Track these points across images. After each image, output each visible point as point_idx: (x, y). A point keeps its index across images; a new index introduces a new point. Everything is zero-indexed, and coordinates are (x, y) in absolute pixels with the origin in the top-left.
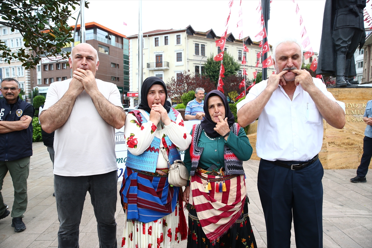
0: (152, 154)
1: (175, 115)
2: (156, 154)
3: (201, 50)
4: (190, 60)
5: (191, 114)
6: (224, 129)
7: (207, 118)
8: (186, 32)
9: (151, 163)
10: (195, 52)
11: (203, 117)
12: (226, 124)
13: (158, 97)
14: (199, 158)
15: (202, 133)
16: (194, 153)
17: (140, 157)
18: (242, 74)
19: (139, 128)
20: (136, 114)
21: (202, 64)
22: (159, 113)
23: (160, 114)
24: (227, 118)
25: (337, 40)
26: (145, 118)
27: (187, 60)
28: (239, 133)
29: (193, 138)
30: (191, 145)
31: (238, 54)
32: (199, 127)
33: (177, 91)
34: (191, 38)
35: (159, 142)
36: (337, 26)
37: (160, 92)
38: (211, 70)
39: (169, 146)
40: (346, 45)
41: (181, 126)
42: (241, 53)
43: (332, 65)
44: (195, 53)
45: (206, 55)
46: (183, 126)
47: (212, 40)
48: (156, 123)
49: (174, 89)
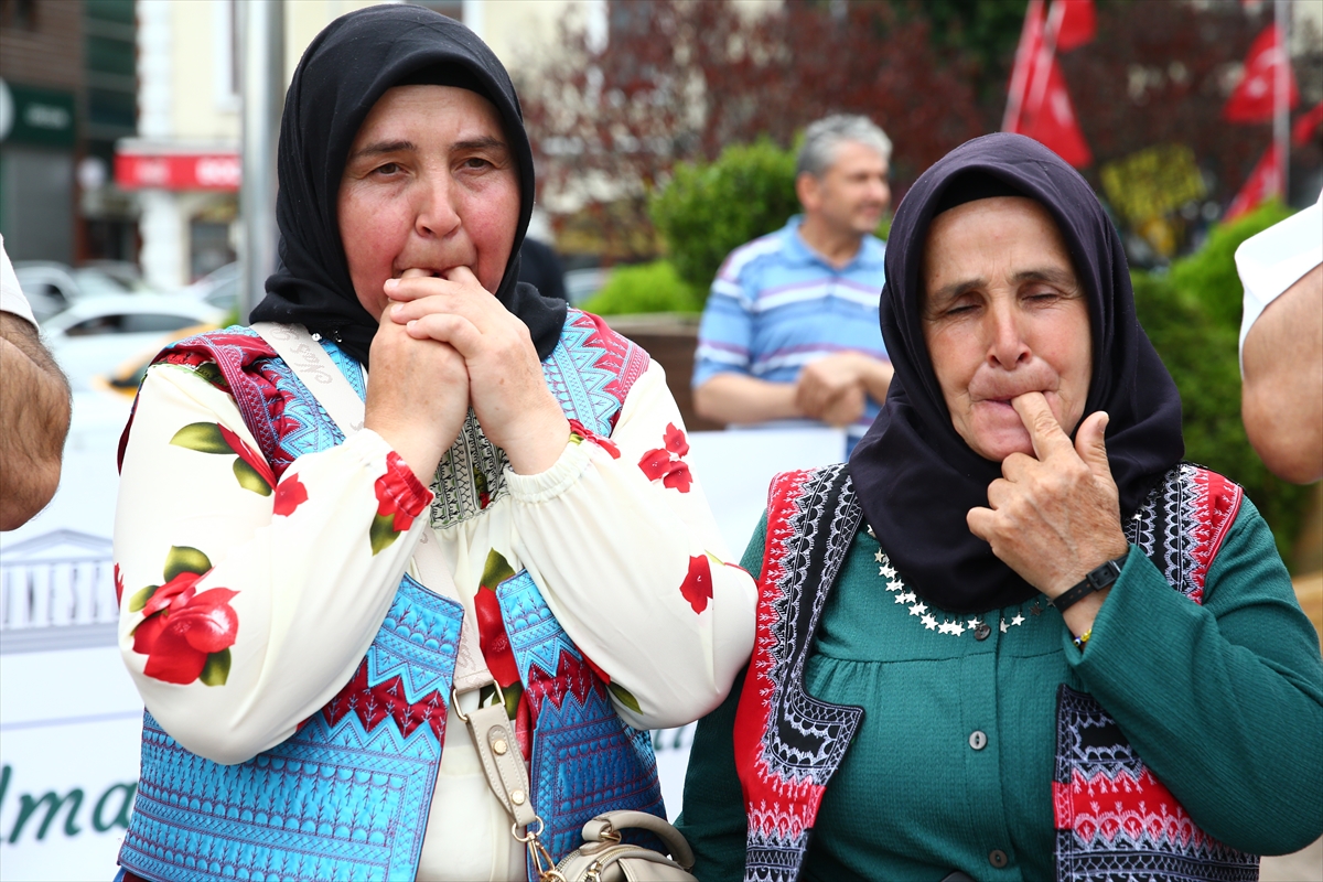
0: (376, 746)
1: (611, 376)
2: (413, 752)
5: (758, 367)
6: (1061, 529)
7: (910, 414)
9: (362, 834)
11: (870, 399)
12: (1085, 480)
13: (441, 211)
14: (810, 812)
15: (859, 562)
16: (765, 758)
17: (260, 776)
19: (252, 499)
20: (232, 371)
22: (443, 354)
23: (454, 365)
24: (1100, 417)
26: (315, 408)
28: (1215, 572)
29: (773, 605)
30: (745, 678)
32: (832, 503)
33: (608, 143)
35: (450, 635)
37: (464, 158)
39: (534, 668)
41: (660, 483)
46: (684, 489)
48: (420, 457)
49: (580, 120)
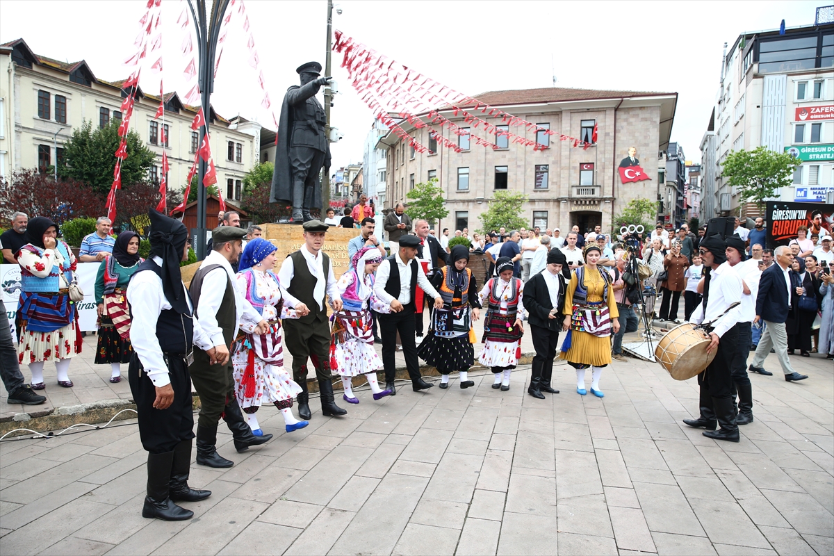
3: (56, 108)
4: (23, 128)
5: (90, 254)
8: (10, 55)
10: (39, 111)
18: (159, 175)
21: (58, 143)
25: (294, 161)
27: (13, 128)
31: (149, 129)
34: (28, 75)
36: (294, 142)
38: (83, 161)
40: (304, 169)
42: (157, 128)
43: (288, 193)
44: (39, 115)
45: (68, 123)
47: (84, 87)
